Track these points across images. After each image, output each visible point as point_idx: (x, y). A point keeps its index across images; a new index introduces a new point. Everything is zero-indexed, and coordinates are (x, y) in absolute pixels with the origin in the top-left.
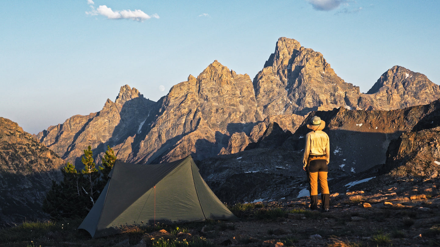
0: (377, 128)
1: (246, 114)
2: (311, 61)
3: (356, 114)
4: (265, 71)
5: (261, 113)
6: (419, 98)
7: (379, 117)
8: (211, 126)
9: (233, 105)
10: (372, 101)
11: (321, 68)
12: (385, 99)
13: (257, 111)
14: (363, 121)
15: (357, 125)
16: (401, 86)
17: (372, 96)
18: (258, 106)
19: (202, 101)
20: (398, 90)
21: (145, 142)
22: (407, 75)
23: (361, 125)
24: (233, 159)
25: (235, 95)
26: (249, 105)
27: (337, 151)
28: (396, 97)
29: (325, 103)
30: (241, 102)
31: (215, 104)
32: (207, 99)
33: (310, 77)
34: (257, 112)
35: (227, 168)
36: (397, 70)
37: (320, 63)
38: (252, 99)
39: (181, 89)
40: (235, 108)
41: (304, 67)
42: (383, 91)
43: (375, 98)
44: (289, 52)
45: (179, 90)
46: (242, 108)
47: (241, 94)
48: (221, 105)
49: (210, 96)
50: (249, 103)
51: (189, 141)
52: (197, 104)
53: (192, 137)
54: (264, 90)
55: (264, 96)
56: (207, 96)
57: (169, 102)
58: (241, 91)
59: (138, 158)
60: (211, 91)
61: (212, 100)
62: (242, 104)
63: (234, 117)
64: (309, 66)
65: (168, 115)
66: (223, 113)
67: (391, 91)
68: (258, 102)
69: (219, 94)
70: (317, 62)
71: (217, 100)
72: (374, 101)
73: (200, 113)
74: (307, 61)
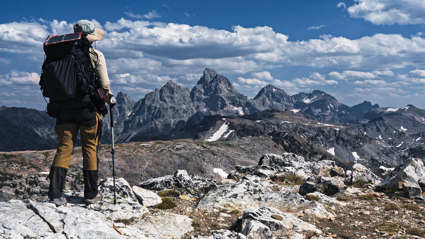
1: (186, 110)
2: (222, 82)
4: (197, 86)
5: (194, 109)
6: (280, 103)
8: (167, 116)
9: (180, 105)
10: (255, 104)
11: (227, 85)
12: (261, 103)
13: (192, 108)
16: (270, 95)
17: (255, 101)
18: (193, 106)
19: (163, 102)
20: (269, 98)
21: (131, 124)
22: (274, 90)
25: (180, 99)
26: (188, 105)
28: (268, 102)
29: (228, 105)
30: (184, 104)
31: (170, 104)
32: (165, 101)
33: (221, 90)
34: (192, 109)
36: (269, 87)
37: (227, 83)
38: (190, 101)
39: (151, 96)
40: (180, 106)
41: (218, 85)
42: (261, 98)
43: (257, 102)
44: (211, 76)
45: (150, 96)
46: (184, 107)
47: (184, 99)
48: (173, 105)
49: (167, 100)
50: (189, 104)
51: (155, 124)
52: (160, 104)
53: (157, 122)
54: (197, 97)
55: (196, 100)
56: (165, 100)
57: (145, 102)
58: (184, 97)
59: (128, 133)
60: (168, 97)
61: (168, 102)
62: (185, 105)
63: (180, 112)
64: (221, 85)
65: (144, 109)
66: (174, 109)
67: (265, 99)
68: (193, 104)
69: (172, 99)
70: (225, 83)
71: (171, 102)
72: (256, 104)
73: (161, 109)
74: (220, 82)
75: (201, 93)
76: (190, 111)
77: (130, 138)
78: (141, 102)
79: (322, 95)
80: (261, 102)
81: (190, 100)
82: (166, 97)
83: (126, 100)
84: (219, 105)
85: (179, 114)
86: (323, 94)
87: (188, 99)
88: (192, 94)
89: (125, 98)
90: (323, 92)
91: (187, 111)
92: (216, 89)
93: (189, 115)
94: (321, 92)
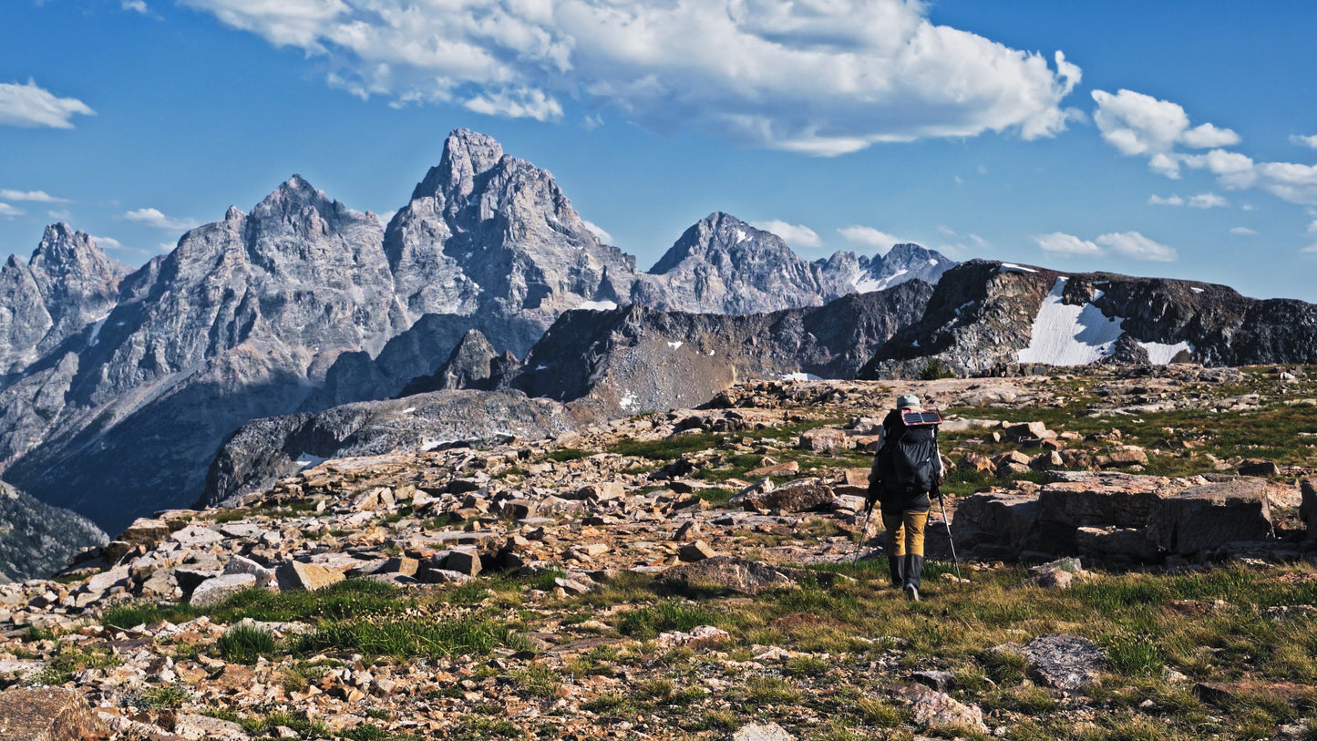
0: (713, 353)
1: (369, 309)
2: (527, 189)
3: (668, 320)
4: (416, 206)
5: (403, 307)
6: (765, 290)
7: (718, 328)
8: (282, 334)
9: (338, 285)
10: (663, 292)
11: (551, 207)
12: (690, 287)
13: (394, 302)
14: (683, 336)
15: (670, 344)
16: (726, 258)
17: (662, 279)
18: (397, 291)
19: (260, 271)
20: (720, 269)
21: (111, 367)
22: (742, 235)
23: (678, 344)
24: (395, 412)
25: (340, 260)
26: (374, 288)
27: (629, 402)
28: (716, 284)
29: (557, 290)
30: (357, 280)
31: (293, 281)
32: (271, 267)
33: (523, 227)
34: (393, 306)
35: (380, 433)
36: (719, 223)
37: (548, 196)
38: (382, 272)
39: (207, 239)
40: (342, 292)
41: (510, 202)
42: (686, 270)
43: (669, 284)
44: (475, 165)
45: (201, 241)
46: (358, 294)
47: (355, 258)
48: (308, 285)
49: (280, 260)
50: (377, 282)
51: (228, 369)
52: (248, 280)
53: (234, 359)
54: (413, 254)
55: (411, 267)
56: (272, 261)
57: (176, 270)
58: (357, 252)
59: (93, 406)
60: (283, 249)
61: (284, 272)
62: (360, 284)
63: (340, 316)
64: (523, 201)
65: (173, 301)
66: (313, 303)
67: (704, 270)
68: (398, 282)
69: (303, 257)
70: (541, 194)
71: (298, 271)
72: (668, 290)
73: (255, 301)
74: (517, 189)
75: (432, 235)
76: (383, 314)
78: (154, 272)
79: (929, 265)
80: (687, 286)
81: (385, 264)
82: (278, 247)
83: (85, 263)
84: (516, 293)
85: (334, 327)
86: (934, 262)
87: (376, 258)
88: (392, 242)
89: (81, 253)
90: (933, 253)
91: (371, 313)
92: (500, 222)
93: (382, 330)
94: (924, 251)
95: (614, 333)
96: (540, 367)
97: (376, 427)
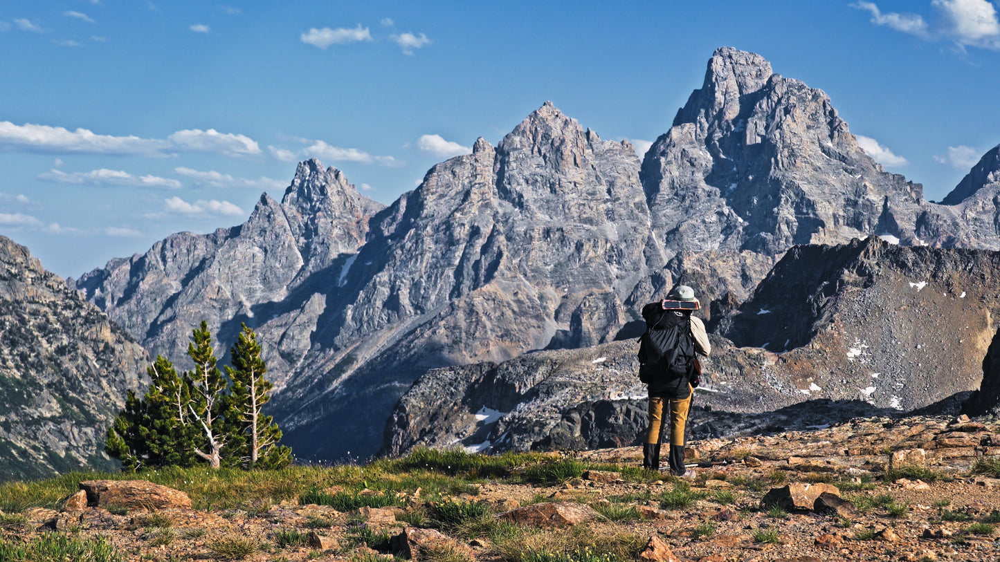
0: (964, 294)
1: (623, 246)
2: (798, 112)
3: (911, 256)
4: (676, 134)
5: (660, 244)
7: (970, 265)
8: (530, 274)
9: (590, 221)
10: (956, 225)
11: (825, 130)
12: (988, 219)
13: (650, 238)
14: (928, 275)
15: (912, 285)
18: (654, 226)
19: (508, 206)
21: (355, 309)
23: (921, 285)
24: (583, 362)
25: (593, 194)
26: (629, 223)
27: (858, 353)
29: (830, 224)
30: (611, 215)
31: (542, 216)
32: (520, 203)
33: (792, 154)
34: (649, 243)
35: (563, 385)
37: (822, 119)
38: (638, 206)
39: (454, 173)
40: (594, 228)
41: (779, 127)
43: (964, 216)
44: (741, 87)
45: (448, 176)
46: (612, 230)
47: (609, 192)
48: (558, 221)
49: (529, 194)
50: (631, 216)
51: (471, 311)
52: (495, 216)
53: (478, 301)
54: (672, 186)
55: (669, 201)
56: (521, 196)
57: (421, 206)
58: (611, 184)
59: (337, 349)
60: (531, 182)
61: (533, 207)
62: (613, 220)
63: (591, 254)
64: (793, 125)
65: (418, 239)
66: (563, 240)
68: (655, 217)
69: (553, 191)
70: (814, 117)
71: (547, 206)
72: (961, 223)
73: (502, 238)
74: (787, 111)
75: (692, 165)
76: (638, 251)
77: (345, 376)
78: (403, 209)
80: (985, 217)
81: (642, 197)
82: (527, 181)
83: (335, 199)
84: (784, 227)
85: (585, 266)
87: (631, 189)
88: (650, 173)
89: (331, 190)
91: (625, 251)
92: (767, 148)
93: (637, 269)
95: (846, 272)
96: (763, 312)
97: (560, 379)
